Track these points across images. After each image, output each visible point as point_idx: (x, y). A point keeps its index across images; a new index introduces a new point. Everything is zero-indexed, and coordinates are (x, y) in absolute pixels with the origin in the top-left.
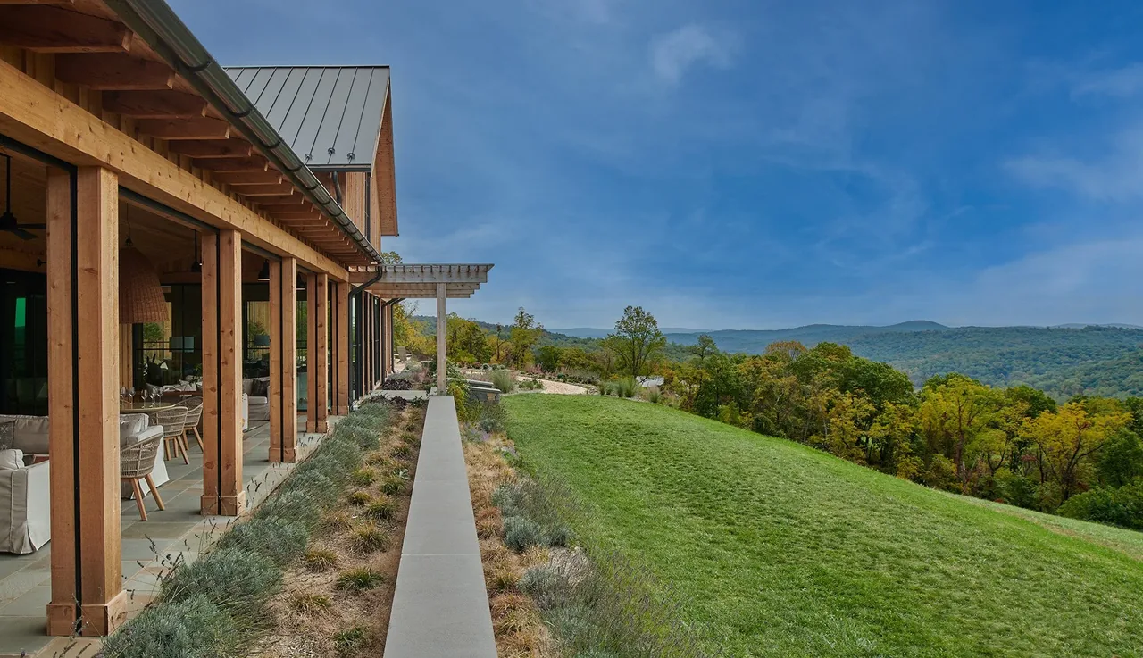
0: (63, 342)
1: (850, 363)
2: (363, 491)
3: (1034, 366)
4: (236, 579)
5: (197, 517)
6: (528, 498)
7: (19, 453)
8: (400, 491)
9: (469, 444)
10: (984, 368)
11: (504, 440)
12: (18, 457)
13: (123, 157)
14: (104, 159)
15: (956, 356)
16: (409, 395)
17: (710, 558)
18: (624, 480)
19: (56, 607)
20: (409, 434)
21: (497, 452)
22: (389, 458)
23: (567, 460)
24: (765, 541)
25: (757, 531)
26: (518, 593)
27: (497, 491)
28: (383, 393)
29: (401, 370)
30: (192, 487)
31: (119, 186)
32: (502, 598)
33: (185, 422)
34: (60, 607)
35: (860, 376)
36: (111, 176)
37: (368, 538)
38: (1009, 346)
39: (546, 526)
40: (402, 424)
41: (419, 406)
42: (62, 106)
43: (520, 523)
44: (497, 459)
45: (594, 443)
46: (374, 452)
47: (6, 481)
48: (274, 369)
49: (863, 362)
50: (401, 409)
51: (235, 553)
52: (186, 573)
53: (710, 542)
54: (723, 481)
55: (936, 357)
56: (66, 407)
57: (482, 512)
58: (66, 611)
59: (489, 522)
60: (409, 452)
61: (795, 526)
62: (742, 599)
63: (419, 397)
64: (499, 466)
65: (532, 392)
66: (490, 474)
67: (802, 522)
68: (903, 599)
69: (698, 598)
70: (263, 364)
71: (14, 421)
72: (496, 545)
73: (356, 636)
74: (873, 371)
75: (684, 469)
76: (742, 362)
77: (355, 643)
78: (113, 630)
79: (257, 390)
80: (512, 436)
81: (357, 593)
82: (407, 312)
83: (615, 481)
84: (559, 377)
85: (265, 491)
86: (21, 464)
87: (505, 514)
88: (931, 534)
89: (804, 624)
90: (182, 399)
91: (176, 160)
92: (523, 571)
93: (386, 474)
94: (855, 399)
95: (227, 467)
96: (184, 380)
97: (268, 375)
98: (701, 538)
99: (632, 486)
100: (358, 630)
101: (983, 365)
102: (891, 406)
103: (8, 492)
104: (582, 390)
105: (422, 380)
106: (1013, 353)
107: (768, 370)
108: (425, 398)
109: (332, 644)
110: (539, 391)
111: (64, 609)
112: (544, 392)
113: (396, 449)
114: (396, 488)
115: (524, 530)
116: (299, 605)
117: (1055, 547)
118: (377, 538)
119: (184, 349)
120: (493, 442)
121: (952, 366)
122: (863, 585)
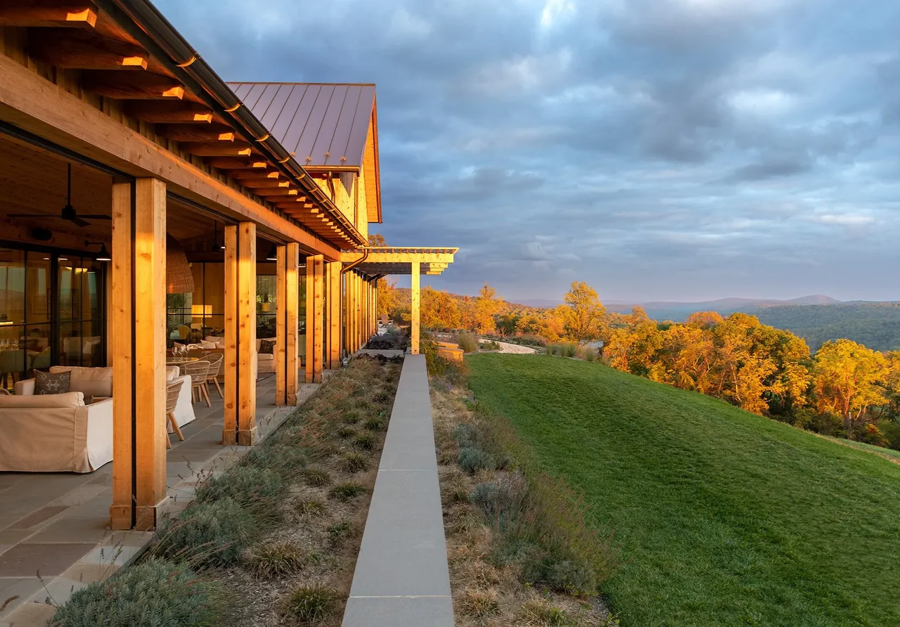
0: (124, 309)
2: (351, 427)
4: (253, 488)
5: (220, 446)
6: (480, 434)
7: (81, 395)
8: (379, 427)
9: (437, 392)
10: (870, 335)
11: (466, 390)
12: (80, 397)
13: (170, 170)
14: (157, 172)
15: (846, 325)
16: (389, 353)
17: (620, 480)
18: (559, 422)
19: (116, 508)
20: (388, 384)
21: (458, 400)
22: (371, 403)
23: (515, 406)
24: (664, 468)
25: (659, 460)
26: (469, 503)
27: (457, 428)
28: (368, 351)
29: (383, 333)
30: (216, 424)
31: (167, 191)
32: (456, 508)
33: (207, 373)
34: (119, 508)
35: (766, 341)
36: (161, 184)
37: (353, 461)
38: (891, 318)
39: (493, 455)
40: (383, 376)
41: (397, 363)
42: (128, 134)
43: (474, 452)
44: (460, 405)
45: (538, 393)
46: (359, 398)
47: (70, 416)
48: (280, 331)
50: (383, 364)
51: (252, 470)
52: (214, 483)
53: (621, 468)
54: (638, 423)
55: (830, 325)
56: (126, 357)
57: (444, 444)
58: (124, 511)
59: (450, 452)
60: (387, 399)
61: (689, 456)
62: (640, 509)
63: (397, 355)
64: (459, 409)
65: (491, 351)
66: (452, 416)
67: (695, 454)
68: (763, 510)
69: (607, 508)
70: (270, 327)
71: (70, 372)
72: (454, 469)
73: (343, 529)
75: (608, 413)
76: (668, 329)
77: (343, 533)
78: (160, 525)
79: (265, 349)
80: (472, 387)
81: (344, 500)
82: (389, 285)
83: (552, 422)
84: (514, 340)
85: (273, 426)
86: (82, 403)
87: (462, 446)
88: (795, 463)
89: (684, 526)
90: (204, 355)
91: (208, 170)
92: (473, 487)
93: (369, 415)
94: (761, 360)
95: (244, 407)
96: (204, 339)
97: (275, 336)
98: (614, 465)
99: (565, 426)
100: (346, 524)
101: (869, 333)
102: (790, 366)
103: (72, 425)
104: (531, 351)
105: (400, 341)
106: (894, 324)
107: (690, 336)
108: (402, 356)
109: (326, 534)
110: (496, 351)
111: (122, 509)
112: (501, 352)
113: (377, 395)
114: (377, 425)
115: (475, 457)
116: (300, 508)
117: (890, 474)
118: (361, 462)
119: (204, 315)
120: (456, 392)
121: (844, 333)
122: (734, 499)
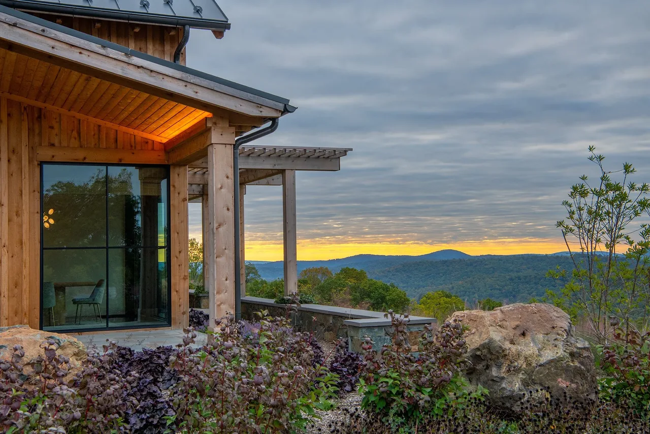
1: (363, 285)
3: (536, 289)
15: (476, 282)
35: (372, 295)
38: (517, 272)
49: (374, 284)
74: (381, 291)
101: (497, 289)
106: (519, 278)
